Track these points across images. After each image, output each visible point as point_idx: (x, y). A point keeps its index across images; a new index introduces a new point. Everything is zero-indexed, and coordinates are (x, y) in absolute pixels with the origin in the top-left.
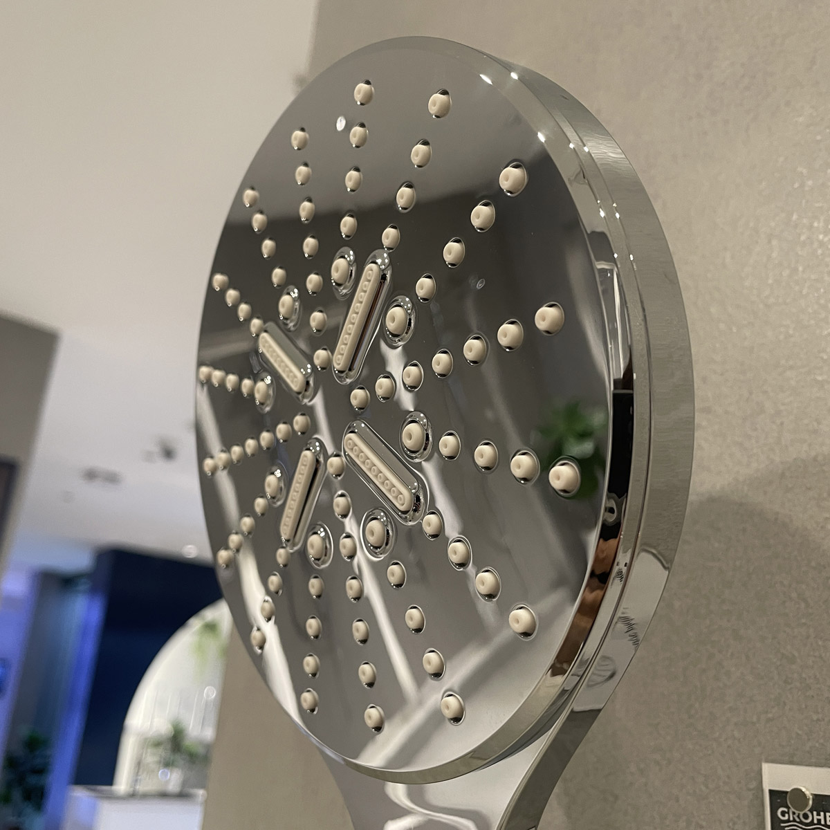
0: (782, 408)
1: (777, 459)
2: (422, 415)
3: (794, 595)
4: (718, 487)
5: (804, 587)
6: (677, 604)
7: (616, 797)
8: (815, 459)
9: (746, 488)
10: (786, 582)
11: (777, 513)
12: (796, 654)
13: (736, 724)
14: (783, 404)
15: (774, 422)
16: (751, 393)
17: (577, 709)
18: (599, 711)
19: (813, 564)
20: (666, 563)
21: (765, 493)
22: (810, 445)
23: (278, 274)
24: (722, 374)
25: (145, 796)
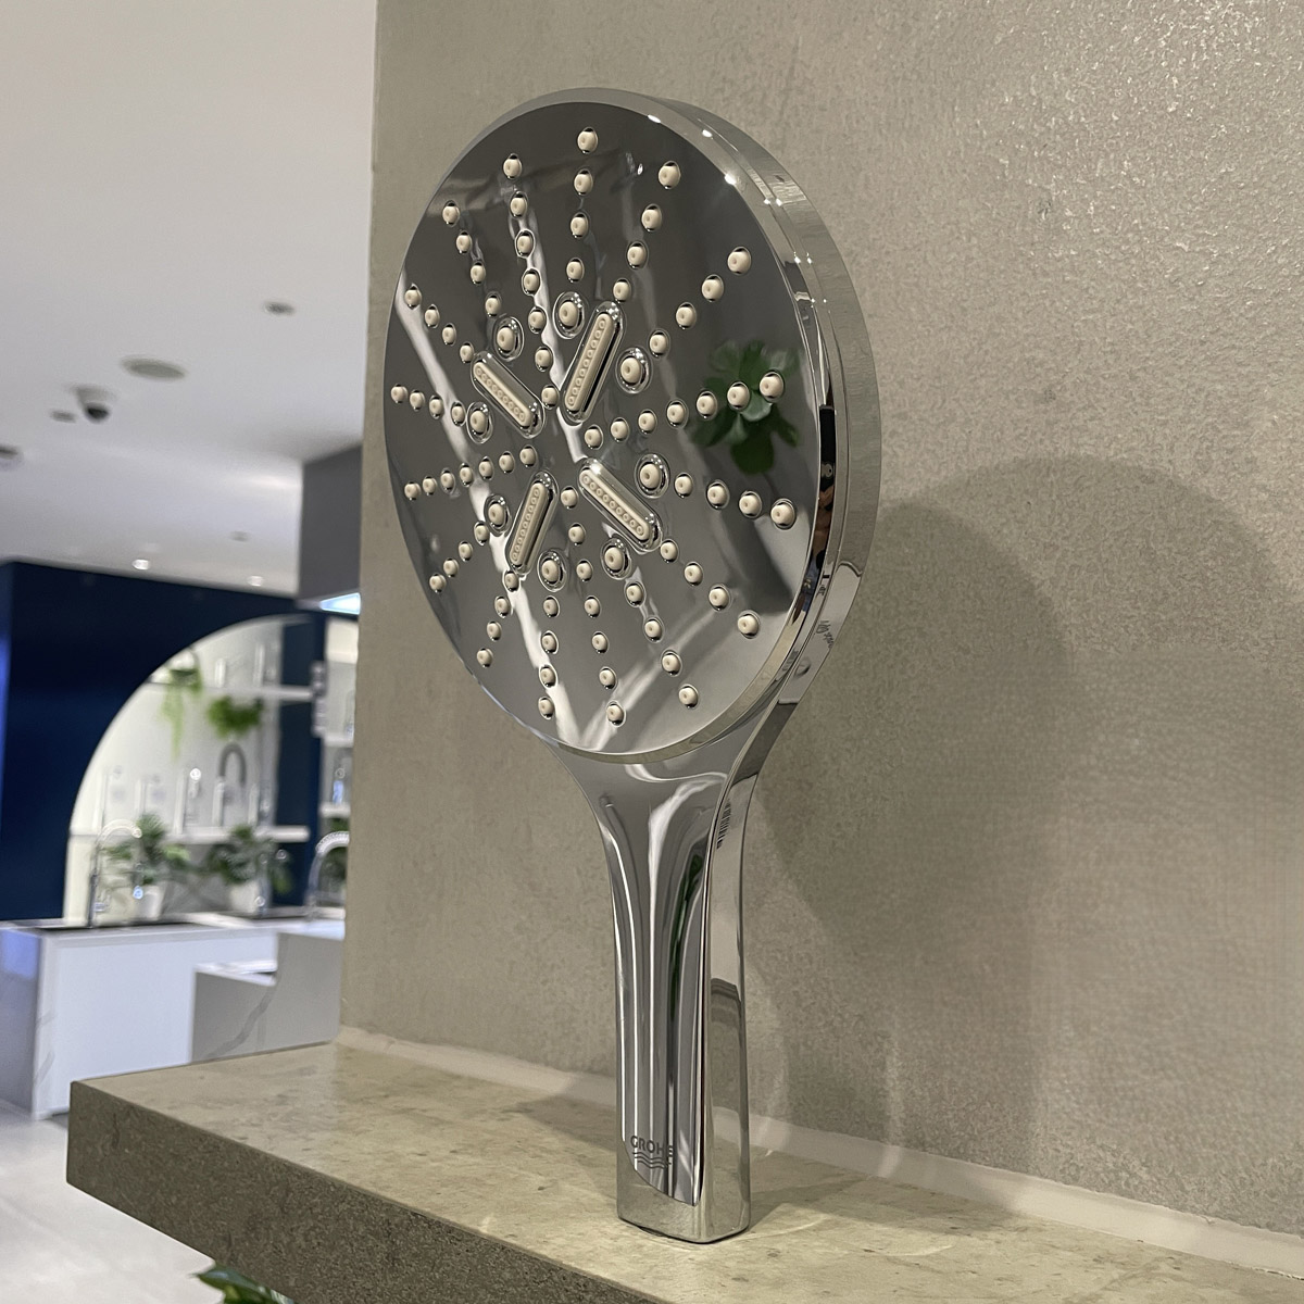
0: (971, 417)
1: (964, 468)
2: (655, 456)
3: (972, 594)
4: (911, 494)
5: (980, 587)
6: (869, 607)
7: (811, 785)
8: (997, 468)
9: (936, 495)
10: (966, 583)
11: (961, 520)
12: (971, 646)
13: (918, 710)
14: (972, 413)
15: (964, 431)
16: (944, 401)
17: (783, 701)
18: (795, 704)
19: (989, 566)
20: (858, 571)
21: (952, 500)
22: (993, 454)
23: (492, 304)
24: (918, 379)
25: (105, 927)
